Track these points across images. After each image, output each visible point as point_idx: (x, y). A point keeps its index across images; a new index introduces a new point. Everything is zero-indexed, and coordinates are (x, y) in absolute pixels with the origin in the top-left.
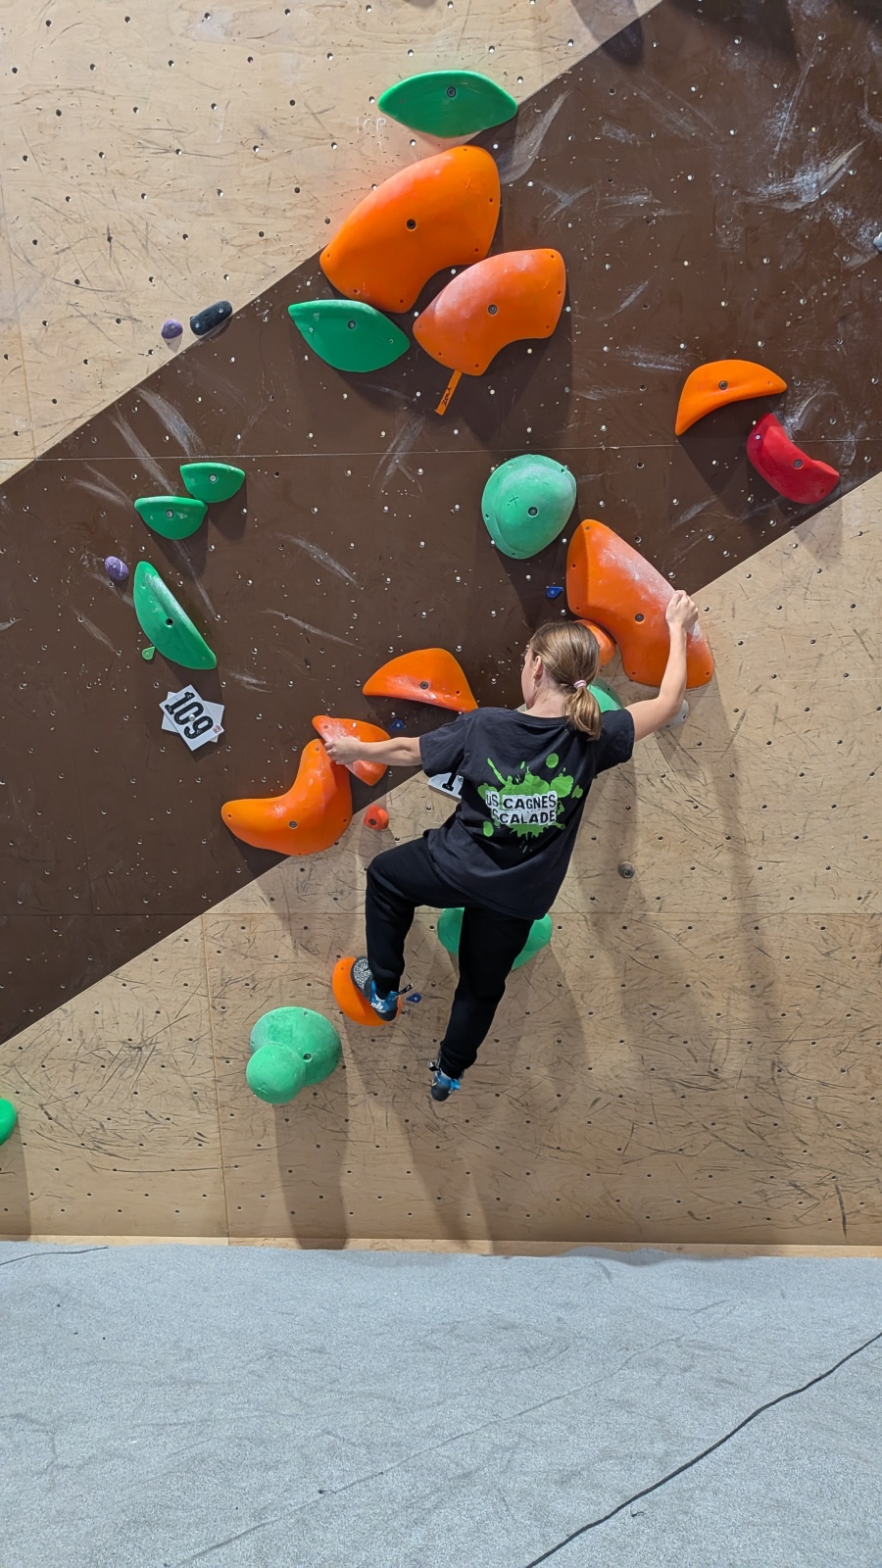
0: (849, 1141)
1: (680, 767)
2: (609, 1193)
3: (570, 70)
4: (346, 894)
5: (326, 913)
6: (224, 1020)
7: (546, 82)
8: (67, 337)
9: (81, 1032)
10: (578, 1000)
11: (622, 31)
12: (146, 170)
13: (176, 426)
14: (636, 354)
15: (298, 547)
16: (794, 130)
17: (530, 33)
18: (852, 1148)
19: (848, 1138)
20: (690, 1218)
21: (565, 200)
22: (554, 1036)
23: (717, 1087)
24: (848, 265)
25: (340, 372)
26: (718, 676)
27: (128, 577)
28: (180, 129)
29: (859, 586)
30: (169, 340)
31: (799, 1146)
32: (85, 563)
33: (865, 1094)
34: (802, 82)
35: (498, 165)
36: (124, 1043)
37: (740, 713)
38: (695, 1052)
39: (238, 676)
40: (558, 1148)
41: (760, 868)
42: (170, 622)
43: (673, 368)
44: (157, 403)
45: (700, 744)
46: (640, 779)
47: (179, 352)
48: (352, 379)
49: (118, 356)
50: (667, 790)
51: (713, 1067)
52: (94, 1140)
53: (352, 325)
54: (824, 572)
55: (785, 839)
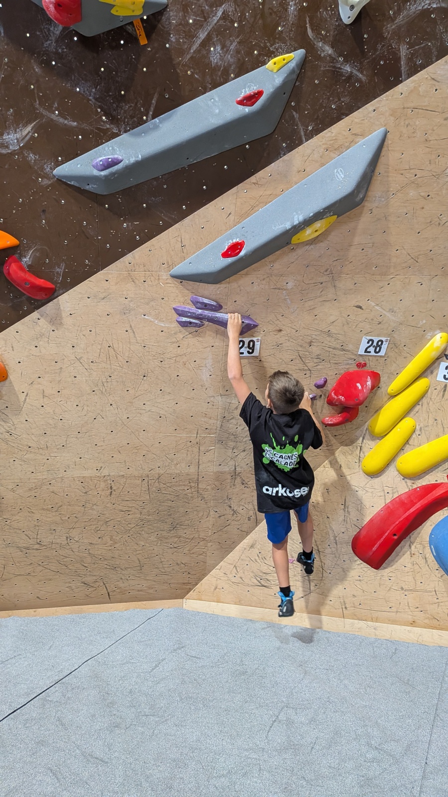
0: (106, 564)
18: (108, 567)
20: (38, 599)
23: (42, 548)
24: (43, 184)
26: (11, 377)
29: (75, 337)
31: (84, 568)
33: (111, 546)
37: (25, 394)
38: (29, 536)
45: (7, 407)
54: (56, 331)
55: (58, 447)
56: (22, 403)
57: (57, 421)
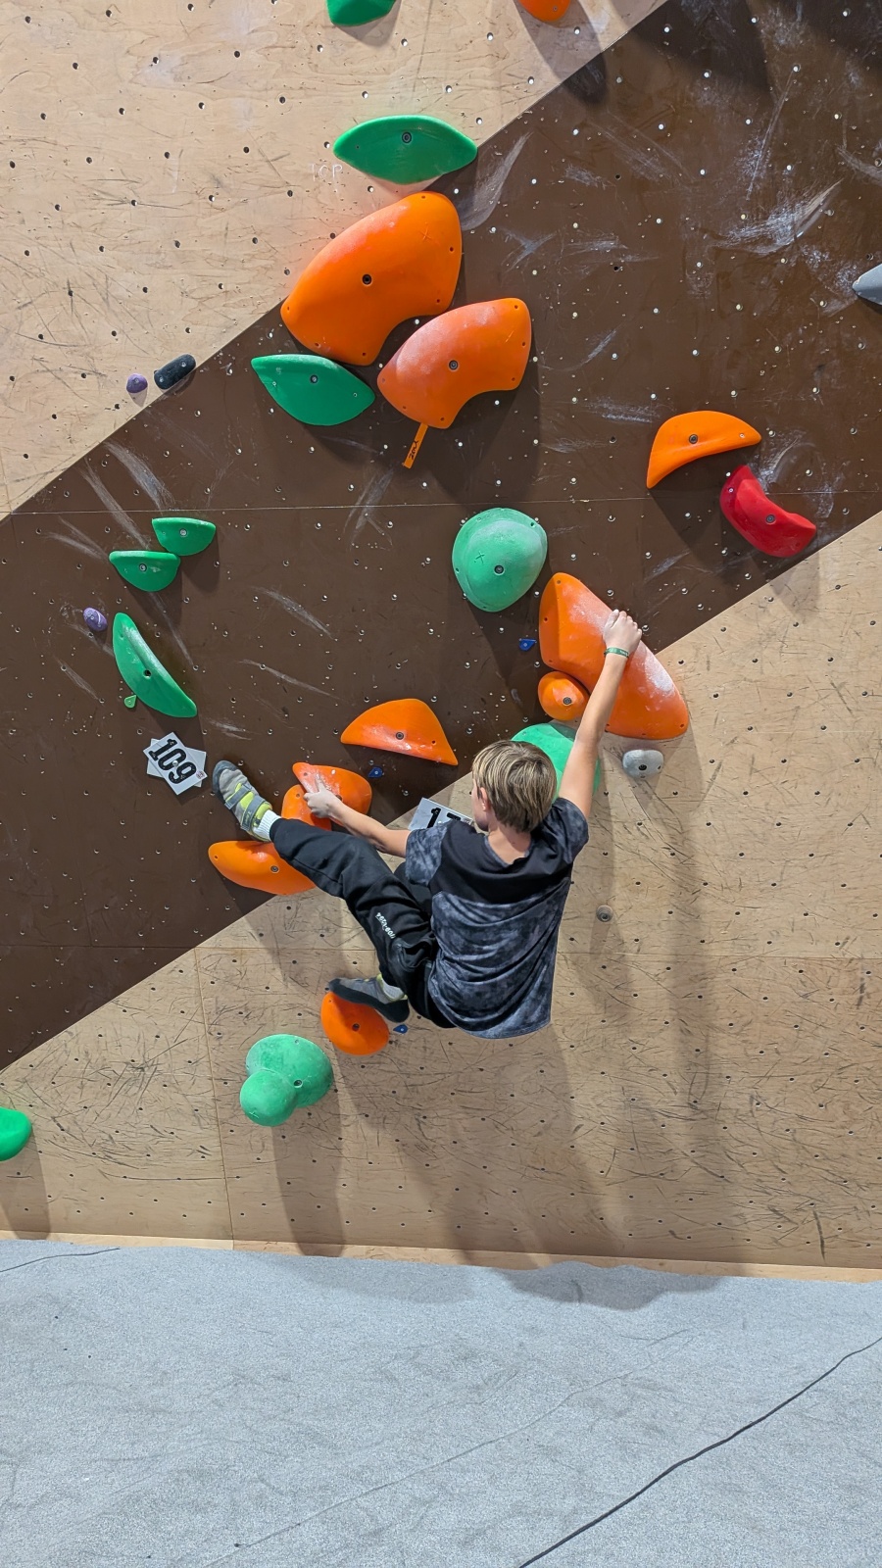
0: (827, 1171)
1: (657, 816)
2: (592, 1211)
3: (530, 109)
4: (332, 931)
5: (313, 949)
6: (220, 1045)
7: (506, 122)
8: (34, 392)
9: (87, 1053)
10: (559, 1034)
11: (584, 68)
12: (102, 223)
13: (145, 479)
14: (605, 405)
15: (271, 599)
16: (768, 168)
17: (488, 71)
18: (831, 1178)
19: (828, 1168)
20: (671, 1236)
21: (529, 247)
22: (537, 1067)
23: (695, 1117)
24: (828, 310)
25: (306, 426)
26: (694, 727)
27: (106, 629)
28: (135, 179)
29: (838, 639)
30: (135, 395)
31: (777, 1174)
32: (65, 614)
33: (843, 1128)
34: (777, 117)
35: (459, 212)
36: (127, 1063)
37: (716, 764)
38: (675, 1084)
39: (218, 724)
40: (543, 1169)
41: (738, 913)
42: (148, 673)
43: (643, 420)
44: (125, 456)
45: (676, 794)
46: (616, 827)
47: (145, 406)
48: (317, 432)
49: (85, 410)
50: (643, 837)
51: (692, 1099)
52: (104, 1150)
53: (315, 379)
54: (800, 626)
55: (762, 887)
56: (706, 786)
57: (770, 827)
